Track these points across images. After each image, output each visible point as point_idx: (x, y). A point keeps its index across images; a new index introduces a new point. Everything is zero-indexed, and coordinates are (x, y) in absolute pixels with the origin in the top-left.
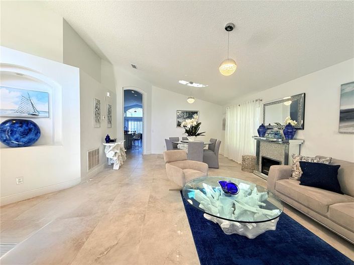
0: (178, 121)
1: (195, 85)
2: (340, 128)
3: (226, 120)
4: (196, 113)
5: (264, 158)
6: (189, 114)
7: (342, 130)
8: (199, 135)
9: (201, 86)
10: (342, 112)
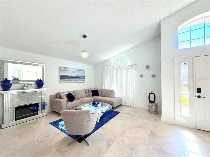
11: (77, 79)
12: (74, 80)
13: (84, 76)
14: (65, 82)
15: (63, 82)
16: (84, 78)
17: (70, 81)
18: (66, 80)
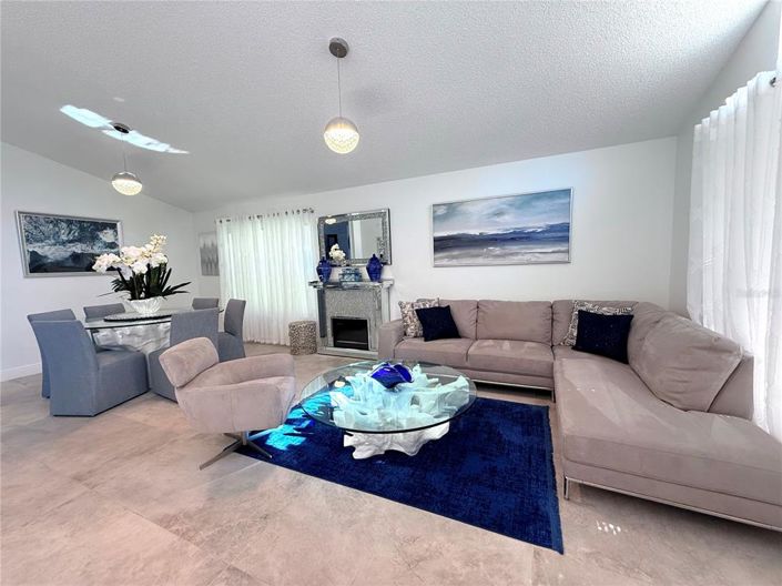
0: (33, 254)
1: (135, 139)
2: (435, 259)
3: (220, 249)
4: (113, 226)
5: (335, 321)
6: (82, 229)
7: (438, 263)
8: (170, 292)
9: (161, 147)
10: (436, 240)
11: (514, 248)
12: (497, 250)
13: (566, 228)
14: (454, 262)
15: (445, 262)
16: (566, 239)
17: (478, 256)
18: (456, 253)
